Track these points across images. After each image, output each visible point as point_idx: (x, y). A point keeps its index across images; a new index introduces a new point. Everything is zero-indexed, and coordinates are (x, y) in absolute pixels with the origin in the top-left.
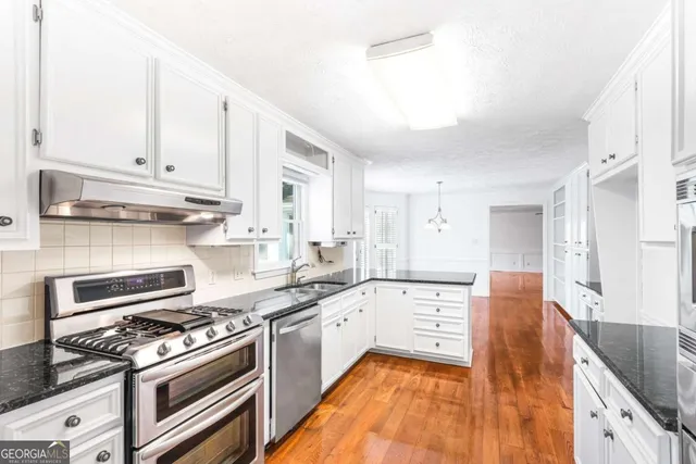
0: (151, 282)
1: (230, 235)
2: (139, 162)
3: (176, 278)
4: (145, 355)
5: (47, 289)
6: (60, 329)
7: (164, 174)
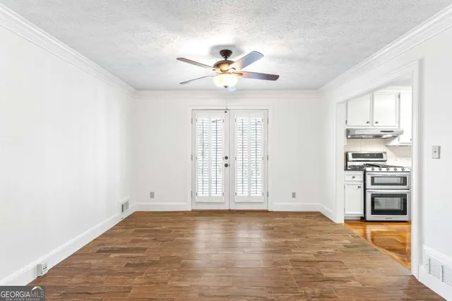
0: (372, 155)
1: (401, 141)
2: (368, 122)
3: (380, 155)
4: (369, 169)
5: (346, 155)
6: (349, 164)
7: (375, 124)
